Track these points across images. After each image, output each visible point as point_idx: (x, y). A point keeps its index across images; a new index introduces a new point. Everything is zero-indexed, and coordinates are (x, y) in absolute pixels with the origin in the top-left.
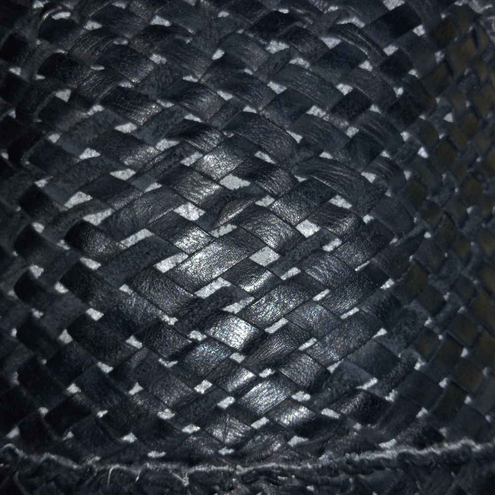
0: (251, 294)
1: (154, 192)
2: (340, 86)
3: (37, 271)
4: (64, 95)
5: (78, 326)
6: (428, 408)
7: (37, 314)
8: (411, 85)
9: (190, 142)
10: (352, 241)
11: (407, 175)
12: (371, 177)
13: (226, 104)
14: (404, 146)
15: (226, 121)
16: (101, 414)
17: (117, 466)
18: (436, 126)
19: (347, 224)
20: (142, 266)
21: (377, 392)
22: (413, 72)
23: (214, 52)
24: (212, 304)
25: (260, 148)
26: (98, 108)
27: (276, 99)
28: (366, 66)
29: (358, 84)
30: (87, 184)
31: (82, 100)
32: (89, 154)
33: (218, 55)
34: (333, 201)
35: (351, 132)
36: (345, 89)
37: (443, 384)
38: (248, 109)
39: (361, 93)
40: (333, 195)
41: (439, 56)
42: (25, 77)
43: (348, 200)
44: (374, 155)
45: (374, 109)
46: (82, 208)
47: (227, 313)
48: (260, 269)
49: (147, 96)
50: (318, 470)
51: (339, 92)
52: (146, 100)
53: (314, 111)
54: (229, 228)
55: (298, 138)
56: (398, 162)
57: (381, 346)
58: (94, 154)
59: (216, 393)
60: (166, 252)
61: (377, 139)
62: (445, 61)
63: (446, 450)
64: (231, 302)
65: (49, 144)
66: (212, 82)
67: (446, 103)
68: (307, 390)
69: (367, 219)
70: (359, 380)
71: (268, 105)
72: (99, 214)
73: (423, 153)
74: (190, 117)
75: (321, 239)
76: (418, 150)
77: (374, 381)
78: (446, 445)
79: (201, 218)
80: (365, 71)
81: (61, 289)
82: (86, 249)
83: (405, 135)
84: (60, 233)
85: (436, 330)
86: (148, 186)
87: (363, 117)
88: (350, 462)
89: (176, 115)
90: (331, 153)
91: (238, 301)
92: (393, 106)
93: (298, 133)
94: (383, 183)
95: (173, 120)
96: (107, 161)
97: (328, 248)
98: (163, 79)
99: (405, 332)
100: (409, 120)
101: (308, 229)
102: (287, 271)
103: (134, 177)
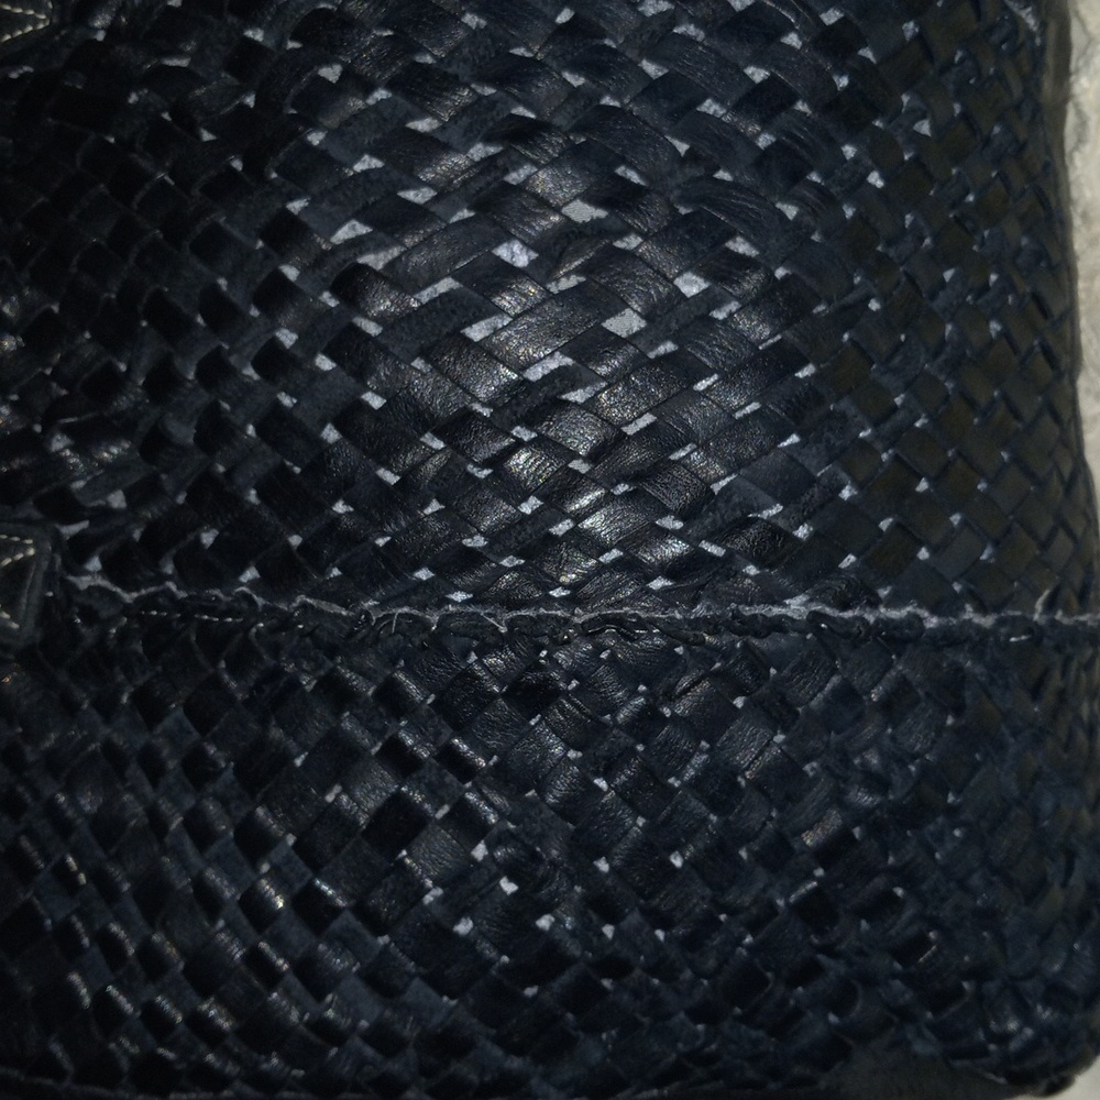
0: (604, 378)
1: (464, 222)
2: (750, 71)
3: (287, 338)
4: (331, 73)
5: (349, 416)
6: (857, 556)
7: (287, 401)
8: (861, 71)
9: (519, 147)
10: (755, 303)
11: (849, 212)
12: (791, 211)
13: (574, 92)
14: (845, 166)
15: (574, 117)
16: (381, 542)
17: (406, 609)
18: (900, 140)
19: (751, 283)
20: (445, 331)
21: (781, 523)
22: (867, 53)
23: (558, 12)
24: (545, 388)
25: (623, 161)
26: (381, 94)
27: (651, 88)
28: (793, 40)
29: (778, 68)
30: (366, 207)
31: (356, 82)
32: (367, 163)
33: (564, 17)
34: (730, 245)
35: (764, 141)
36: (758, 74)
37: (884, 525)
38: (607, 101)
39: (781, 82)
40: (731, 235)
41: (910, 28)
42: (270, 44)
43: (754, 244)
44: (796, 176)
45: (801, 106)
46: (357, 244)
47: (567, 402)
48: (617, 342)
49: (456, 77)
50: (690, 622)
51: (747, 78)
52: (454, 82)
53: (710, 107)
54: (573, 281)
55: (683, 148)
56: (834, 190)
57: (791, 459)
58: (376, 163)
59: (547, 513)
60: (480, 311)
61: (804, 153)
62: (919, 38)
63: (882, 616)
64: (574, 388)
65: (309, 146)
66: (555, 58)
67: (918, 103)
68: (680, 516)
69: (780, 273)
70: (755, 505)
71: (638, 95)
72: (382, 255)
73: (875, 179)
74: (521, 111)
75: (709, 300)
76: (867, 175)
77: (777, 509)
78: (882, 610)
79: (532, 263)
80: (790, 48)
81: (325, 363)
82: (362, 306)
83: (849, 151)
84: (324, 279)
85: (878, 446)
86: (454, 214)
87: (783, 119)
88: (737, 615)
89: (499, 105)
90: (732, 173)
91: (584, 386)
92: (831, 104)
93: (682, 140)
94: (807, 219)
95: (495, 113)
96: (395, 175)
97: (720, 315)
98: (481, 52)
99: (828, 441)
100: (854, 126)
101: (691, 285)
102: (657, 345)
103: (435, 200)
